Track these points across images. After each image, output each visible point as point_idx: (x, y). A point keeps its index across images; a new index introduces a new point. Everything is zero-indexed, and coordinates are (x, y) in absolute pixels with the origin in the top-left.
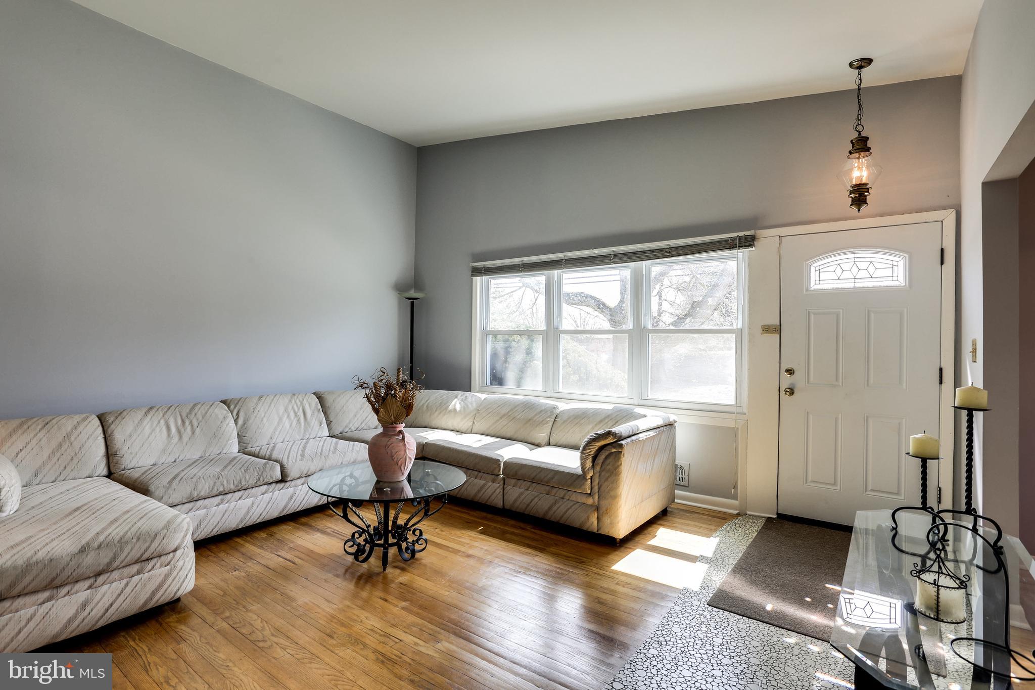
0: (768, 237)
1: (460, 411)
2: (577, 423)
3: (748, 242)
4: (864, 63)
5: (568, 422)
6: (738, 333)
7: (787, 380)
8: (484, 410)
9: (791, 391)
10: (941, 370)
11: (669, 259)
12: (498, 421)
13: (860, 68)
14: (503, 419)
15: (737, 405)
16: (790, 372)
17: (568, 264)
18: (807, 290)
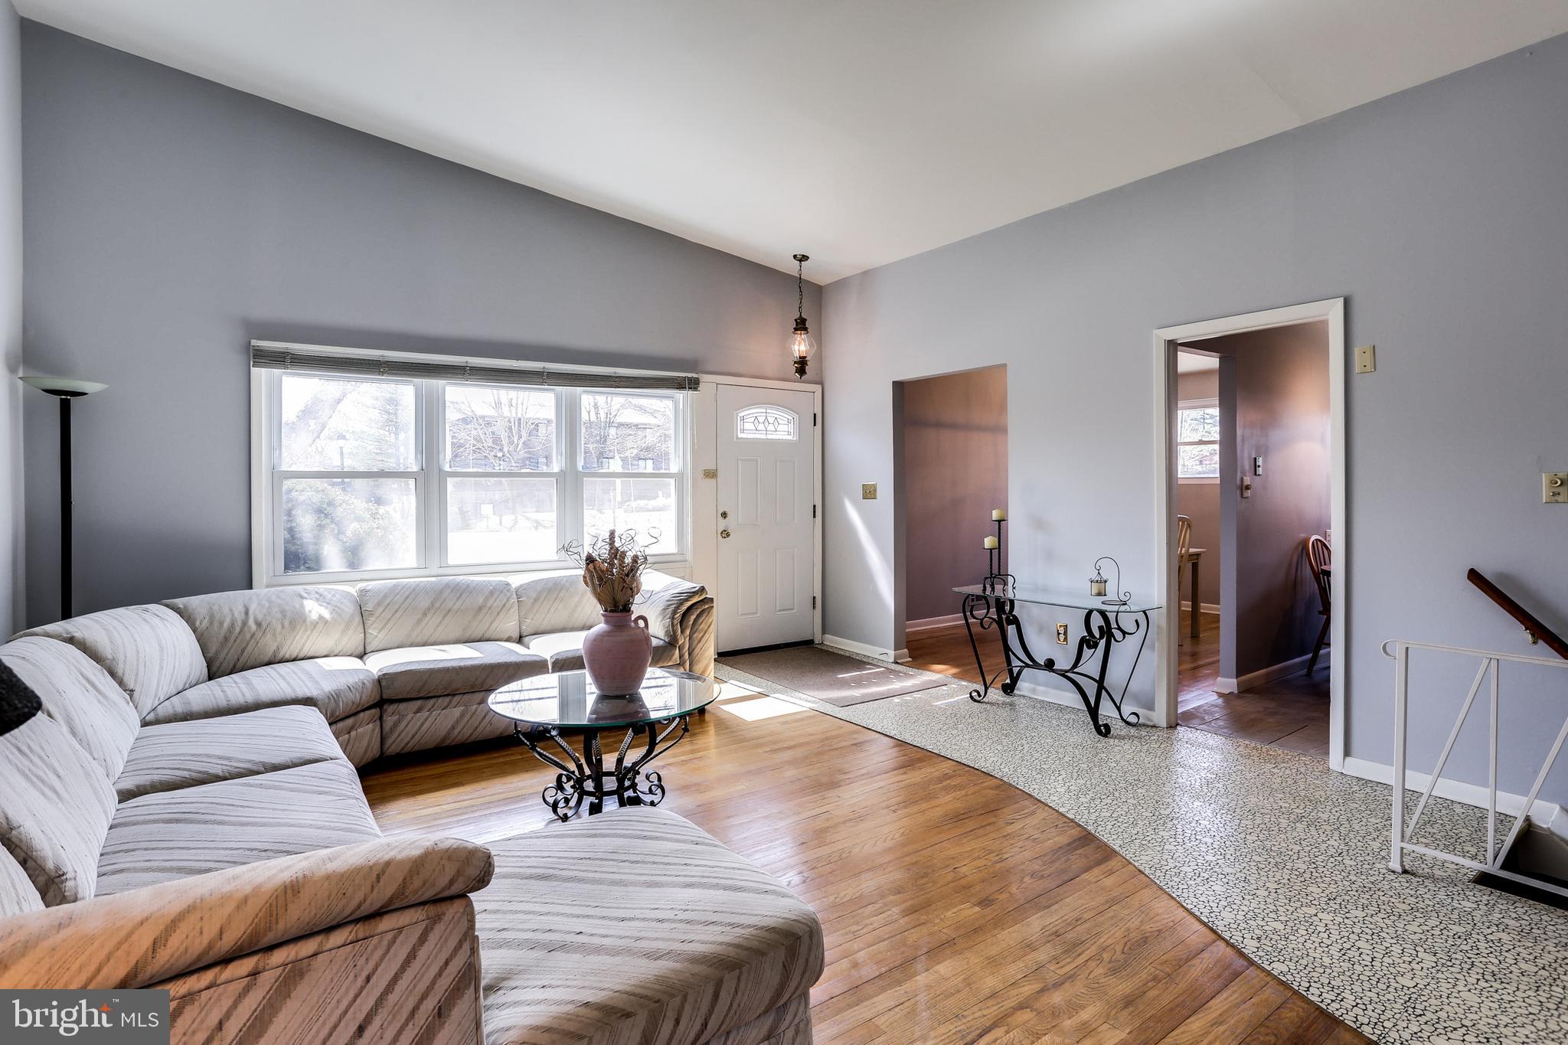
0: (707, 382)
1: (333, 618)
2: (556, 599)
3: (693, 384)
4: (804, 258)
5: (542, 599)
6: (679, 477)
7: (722, 524)
8: (381, 609)
9: (726, 534)
10: (814, 506)
11: (617, 389)
12: (419, 621)
13: (800, 261)
14: (429, 616)
15: (681, 553)
16: (724, 515)
17: (473, 375)
18: (737, 438)
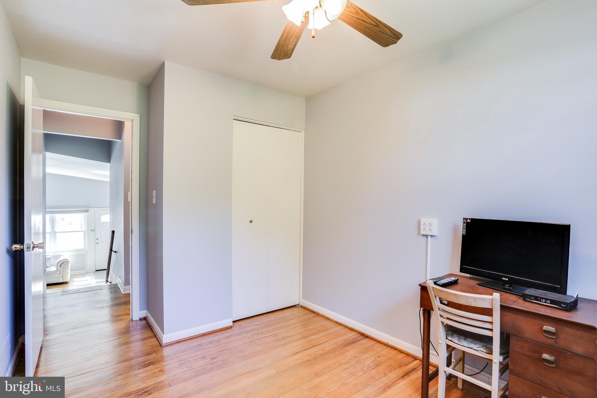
0: (91, 210)
3: (87, 211)
6: (84, 231)
7: (97, 241)
9: (97, 243)
15: (84, 248)
16: (97, 239)
